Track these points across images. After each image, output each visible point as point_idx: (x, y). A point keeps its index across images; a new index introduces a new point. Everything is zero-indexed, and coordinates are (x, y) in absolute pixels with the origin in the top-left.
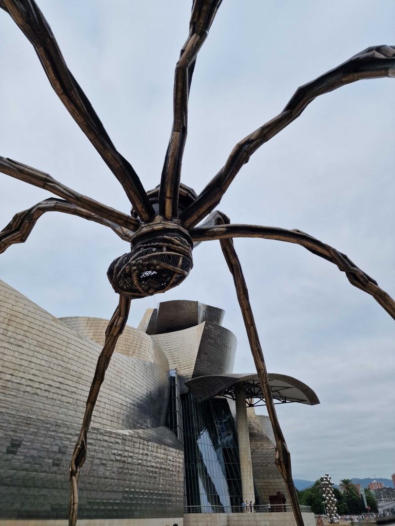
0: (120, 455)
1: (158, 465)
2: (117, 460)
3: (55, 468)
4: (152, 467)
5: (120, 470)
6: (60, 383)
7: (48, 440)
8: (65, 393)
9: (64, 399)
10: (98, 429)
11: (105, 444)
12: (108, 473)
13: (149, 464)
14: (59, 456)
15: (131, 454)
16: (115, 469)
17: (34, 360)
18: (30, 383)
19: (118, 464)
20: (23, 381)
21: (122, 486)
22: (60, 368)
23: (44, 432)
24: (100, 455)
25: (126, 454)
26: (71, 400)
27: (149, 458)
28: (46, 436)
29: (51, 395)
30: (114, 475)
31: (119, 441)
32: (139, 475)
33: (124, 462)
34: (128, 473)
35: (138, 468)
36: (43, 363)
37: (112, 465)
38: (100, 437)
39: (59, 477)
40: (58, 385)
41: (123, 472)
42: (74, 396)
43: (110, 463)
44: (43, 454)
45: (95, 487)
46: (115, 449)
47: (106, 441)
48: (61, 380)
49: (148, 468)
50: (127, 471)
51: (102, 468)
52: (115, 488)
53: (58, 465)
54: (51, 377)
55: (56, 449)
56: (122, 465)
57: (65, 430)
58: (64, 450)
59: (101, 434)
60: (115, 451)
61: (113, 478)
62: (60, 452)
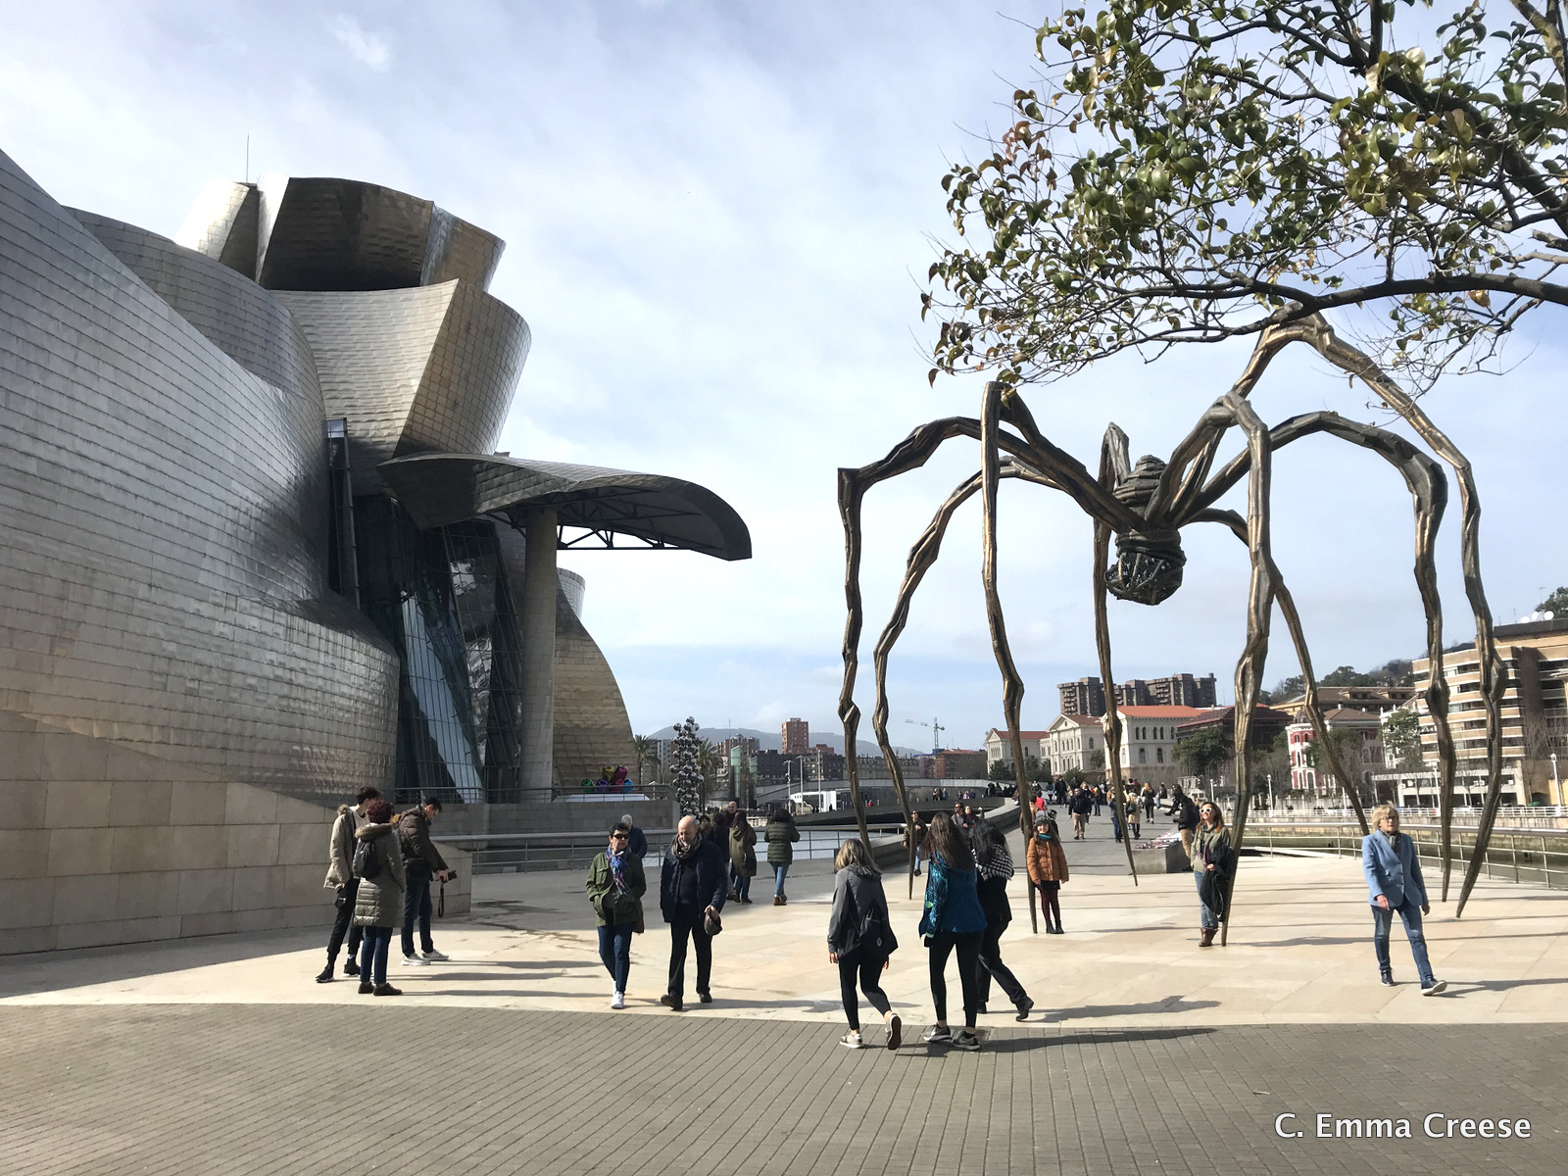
0: (282, 665)
1: (353, 692)
2: (277, 679)
4: (342, 695)
5: (284, 703)
6: (148, 467)
8: (161, 496)
9: (159, 513)
10: (236, 599)
11: (252, 637)
12: (260, 709)
13: (336, 689)
14: (163, 665)
15: (303, 664)
16: (272, 700)
17: (78, 392)
18: (79, 464)
19: (278, 688)
20: (63, 458)
21: (288, 740)
22: (142, 423)
24: (241, 665)
25: (294, 663)
27: (338, 676)
28: (130, 612)
29: (131, 502)
30: (271, 714)
31: (280, 630)
32: (320, 714)
33: (290, 683)
34: (297, 709)
35: (317, 698)
36: (103, 404)
37: (268, 688)
38: (239, 619)
40: (143, 472)
41: (288, 706)
43: (264, 683)
45: (236, 743)
46: (271, 650)
48: (148, 457)
49: (336, 699)
50: (297, 705)
51: (248, 697)
52: (274, 746)
54: (125, 447)
55: (153, 646)
56: (285, 690)
59: (244, 611)
60: (273, 656)
61: (270, 722)
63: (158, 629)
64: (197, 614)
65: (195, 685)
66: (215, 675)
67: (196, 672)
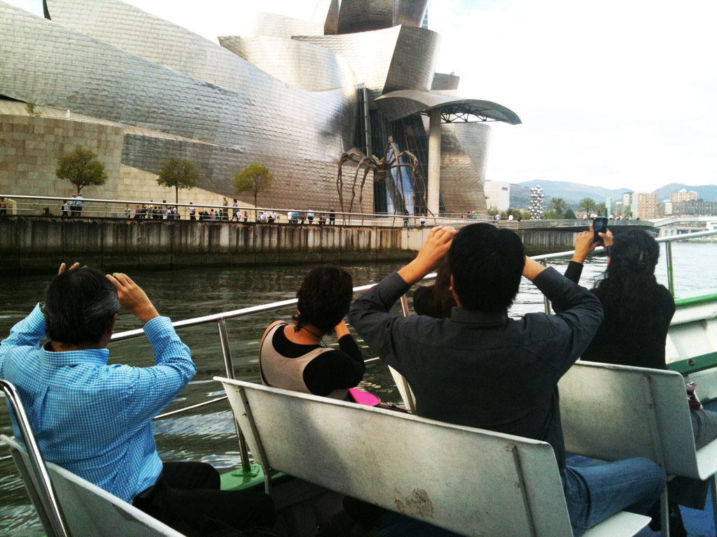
0: (324, 177)
2: (323, 181)
3: (287, 187)
4: (348, 184)
7: (280, 170)
8: (285, 136)
9: (285, 140)
10: (309, 160)
11: (314, 170)
12: (318, 190)
14: (289, 179)
16: (322, 187)
17: (263, 114)
18: (264, 132)
19: (324, 183)
20: (261, 131)
21: (328, 198)
22: (280, 118)
23: (278, 164)
24: (312, 178)
25: (329, 176)
26: (290, 141)
28: (279, 167)
29: (278, 139)
30: (322, 191)
31: (323, 167)
36: (269, 115)
38: (311, 165)
39: (291, 192)
40: (281, 131)
42: (291, 137)
43: (319, 182)
44: (280, 178)
45: (312, 198)
47: (315, 167)
48: (281, 126)
51: (314, 186)
52: (324, 199)
53: (289, 185)
54: (276, 125)
55: (286, 175)
56: (327, 184)
57: (289, 162)
58: (290, 175)
59: (312, 163)
60: (321, 175)
61: (322, 193)
62: (289, 177)
63: (286, 170)
64: (298, 165)
65: (298, 184)
66: (304, 181)
67: (298, 180)
